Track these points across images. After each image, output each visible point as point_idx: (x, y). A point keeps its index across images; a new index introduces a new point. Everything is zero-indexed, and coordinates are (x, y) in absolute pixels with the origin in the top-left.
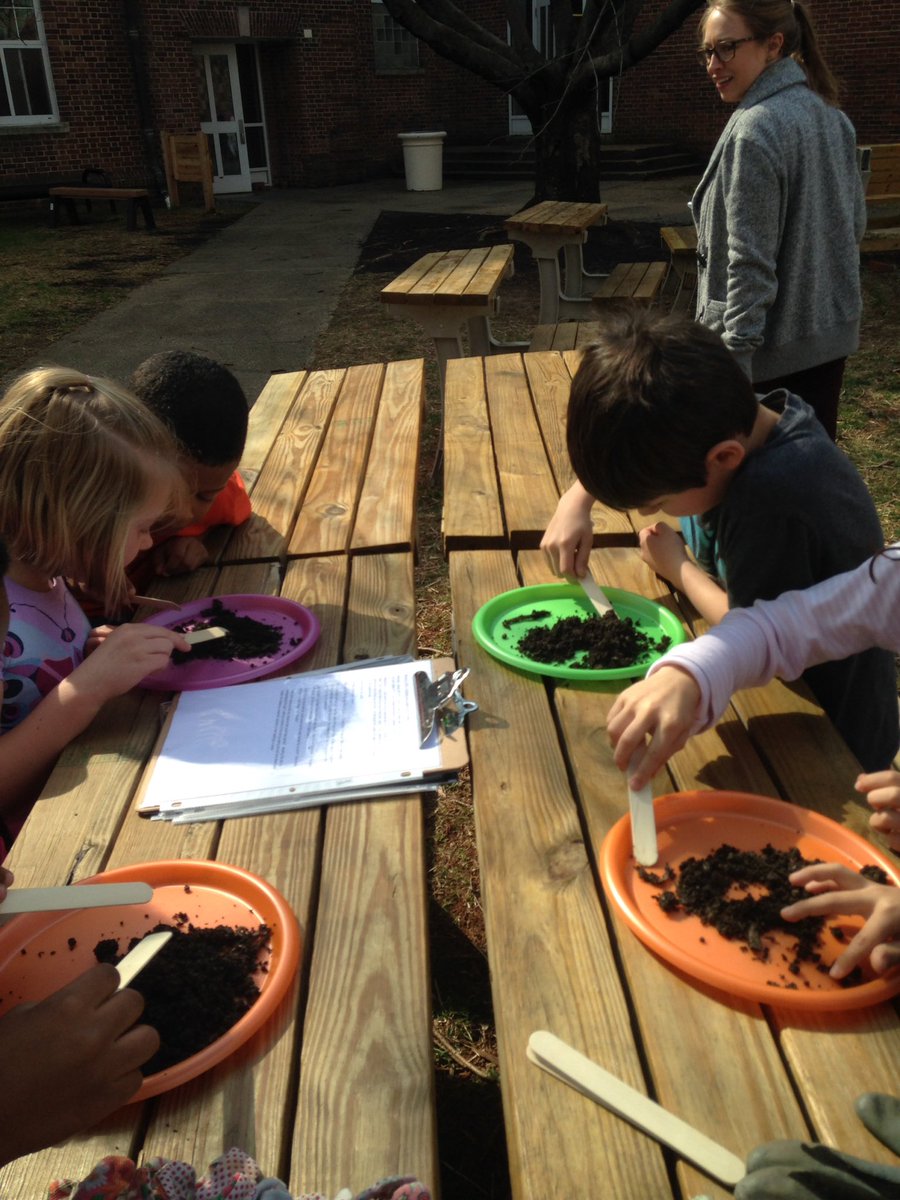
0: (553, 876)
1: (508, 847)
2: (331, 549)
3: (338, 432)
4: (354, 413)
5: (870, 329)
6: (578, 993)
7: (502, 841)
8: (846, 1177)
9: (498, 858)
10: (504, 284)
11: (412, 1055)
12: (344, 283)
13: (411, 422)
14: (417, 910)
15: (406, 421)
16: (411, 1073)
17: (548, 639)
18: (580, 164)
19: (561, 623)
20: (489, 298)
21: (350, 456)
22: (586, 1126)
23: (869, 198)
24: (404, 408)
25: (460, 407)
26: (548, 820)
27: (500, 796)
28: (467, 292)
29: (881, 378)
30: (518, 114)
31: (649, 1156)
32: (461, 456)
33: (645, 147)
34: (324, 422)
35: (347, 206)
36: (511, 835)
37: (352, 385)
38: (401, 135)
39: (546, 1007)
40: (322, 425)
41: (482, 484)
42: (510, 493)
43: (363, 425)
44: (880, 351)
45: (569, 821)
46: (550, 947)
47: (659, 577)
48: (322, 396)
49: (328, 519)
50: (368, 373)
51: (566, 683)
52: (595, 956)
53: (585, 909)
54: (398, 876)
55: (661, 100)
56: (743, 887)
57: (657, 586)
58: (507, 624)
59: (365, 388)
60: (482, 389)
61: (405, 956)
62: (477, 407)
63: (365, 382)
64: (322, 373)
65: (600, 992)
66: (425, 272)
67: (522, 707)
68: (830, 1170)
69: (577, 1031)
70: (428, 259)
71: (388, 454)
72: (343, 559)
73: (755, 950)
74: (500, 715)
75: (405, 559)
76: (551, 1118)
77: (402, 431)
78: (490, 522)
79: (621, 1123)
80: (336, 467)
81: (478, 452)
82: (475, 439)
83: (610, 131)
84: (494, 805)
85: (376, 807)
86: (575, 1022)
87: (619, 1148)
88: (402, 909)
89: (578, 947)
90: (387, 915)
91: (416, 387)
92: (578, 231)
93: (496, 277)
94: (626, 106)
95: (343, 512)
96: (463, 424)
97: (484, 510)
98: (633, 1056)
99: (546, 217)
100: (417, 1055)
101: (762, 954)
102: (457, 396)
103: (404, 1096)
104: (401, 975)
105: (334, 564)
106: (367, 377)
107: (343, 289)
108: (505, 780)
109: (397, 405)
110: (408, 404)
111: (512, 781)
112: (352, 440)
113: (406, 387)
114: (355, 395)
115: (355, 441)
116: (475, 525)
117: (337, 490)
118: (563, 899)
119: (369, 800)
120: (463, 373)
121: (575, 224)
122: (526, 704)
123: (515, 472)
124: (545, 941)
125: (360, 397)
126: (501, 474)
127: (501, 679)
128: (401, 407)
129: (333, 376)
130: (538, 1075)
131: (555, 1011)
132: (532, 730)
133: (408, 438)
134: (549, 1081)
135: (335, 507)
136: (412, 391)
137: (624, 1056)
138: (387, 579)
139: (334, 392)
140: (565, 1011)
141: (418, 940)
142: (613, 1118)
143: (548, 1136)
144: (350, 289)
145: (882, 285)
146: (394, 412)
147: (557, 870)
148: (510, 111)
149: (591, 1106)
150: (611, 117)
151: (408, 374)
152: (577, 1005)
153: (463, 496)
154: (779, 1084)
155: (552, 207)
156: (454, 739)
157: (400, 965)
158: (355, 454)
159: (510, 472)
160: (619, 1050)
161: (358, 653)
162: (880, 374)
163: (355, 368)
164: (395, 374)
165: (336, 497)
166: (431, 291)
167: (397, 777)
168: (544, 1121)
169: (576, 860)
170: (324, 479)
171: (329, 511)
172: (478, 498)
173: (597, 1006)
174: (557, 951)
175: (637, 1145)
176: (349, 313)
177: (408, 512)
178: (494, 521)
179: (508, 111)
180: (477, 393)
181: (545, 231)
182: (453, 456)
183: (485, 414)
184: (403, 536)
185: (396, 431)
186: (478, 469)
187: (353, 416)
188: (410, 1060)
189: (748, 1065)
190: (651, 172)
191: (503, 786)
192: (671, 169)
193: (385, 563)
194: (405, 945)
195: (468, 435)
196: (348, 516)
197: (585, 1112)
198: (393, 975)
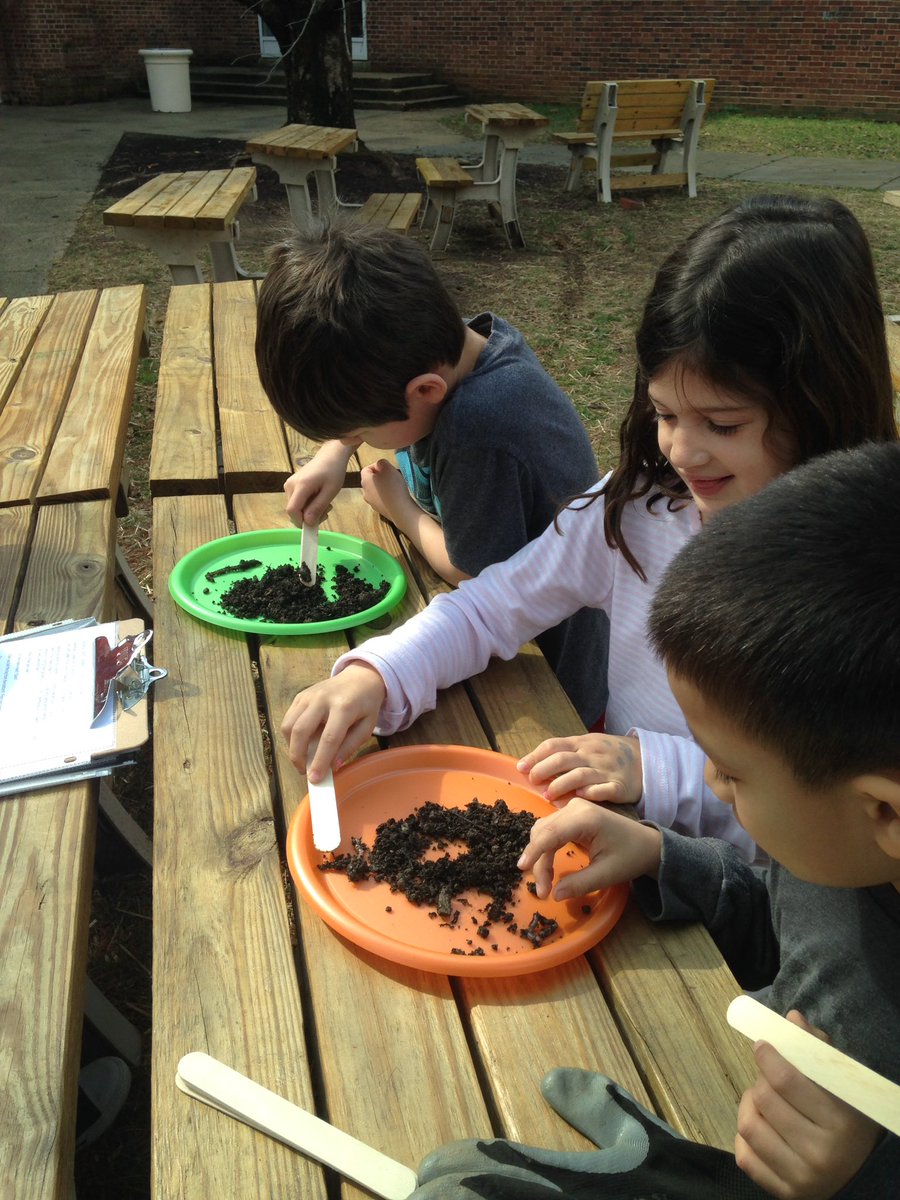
0: (233, 863)
1: (184, 835)
2: (13, 498)
3: (37, 366)
4: (57, 344)
5: (620, 265)
6: (246, 999)
7: (177, 828)
8: (526, 1175)
9: (169, 850)
10: (243, 209)
11: (40, 1100)
12: (81, 208)
13: (124, 353)
14: (67, 921)
15: (118, 352)
16: (36, 1123)
17: (254, 591)
18: (332, 89)
19: (270, 573)
20: (226, 223)
21: (48, 391)
22: (237, 1160)
23: (617, 135)
24: (116, 338)
25: (180, 337)
26: (235, 799)
27: (182, 776)
28: (201, 215)
29: (630, 314)
30: (268, 35)
31: (309, 1184)
32: (176, 391)
33: (402, 76)
34: (21, 354)
35: (86, 126)
36: (189, 820)
37: (59, 313)
38: (142, 51)
39: (206, 1020)
40: (18, 357)
41: (198, 421)
42: (228, 431)
43: (66, 357)
44: (629, 287)
45: (261, 796)
46: (219, 948)
47: (383, 518)
48: (22, 325)
49: (14, 464)
50: (78, 301)
51: (272, 640)
52: (271, 951)
53: (266, 896)
54: (49, 883)
55: (415, 28)
56: (442, 847)
57: (381, 528)
58: (211, 577)
59: (74, 316)
60: (207, 318)
61: (46, 980)
62: (199, 336)
63: (74, 309)
64: (25, 299)
65: (272, 994)
66: (155, 192)
67: (219, 670)
68: (507, 1169)
69: (240, 1044)
70: (162, 179)
71: (93, 389)
72: (27, 510)
73: (444, 915)
74: (193, 681)
75: (102, 509)
76: (196, 1156)
77: (112, 363)
78: (203, 464)
79: (280, 1148)
80: (30, 405)
81: (196, 387)
82: (194, 372)
83: (366, 58)
84: (172, 787)
85: (32, 803)
86: (239, 1034)
87: (275, 1179)
88: (48, 921)
89: (252, 943)
90: (29, 931)
91: (133, 315)
92: (325, 157)
93: (234, 200)
94: (380, 32)
95: (32, 455)
96: (183, 355)
97: (197, 449)
98: (303, 1065)
99: (292, 140)
100: (46, 1098)
101: (451, 919)
102: (178, 325)
103: (25, 1153)
104: (38, 1003)
105: (16, 515)
106: (77, 304)
107: (81, 214)
108: (190, 756)
109: (108, 335)
110: (121, 334)
111: (198, 757)
112: (52, 373)
113: (121, 315)
114: (61, 322)
115: (56, 375)
116: (186, 467)
117: (28, 431)
118: (242, 888)
119: (23, 794)
120: (187, 301)
121: (322, 148)
122: (224, 666)
123: (236, 409)
124: (214, 941)
125: (67, 326)
126: (222, 410)
127: (197, 640)
128: (113, 337)
129: (39, 302)
130: (186, 1104)
131: (216, 1022)
132: (228, 696)
133: (118, 372)
134: (199, 1111)
135: (23, 450)
136: (127, 320)
137: (291, 1066)
138: (78, 532)
139: (37, 321)
140: (228, 1022)
141: (64, 958)
142: (270, 1142)
143: (189, 1180)
144: (88, 214)
145: (631, 223)
146: (105, 342)
147: (238, 856)
148: (261, 33)
149: (246, 1133)
150: (365, 44)
151: (123, 302)
152: (244, 1013)
153: (174, 435)
154: (463, 1072)
155: (299, 131)
156: (134, 714)
157: (38, 991)
158: (54, 389)
159: (230, 408)
160: (286, 1059)
161: (32, 619)
162: (629, 310)
163: (64, 294)
164: (109, 301)
165: (26, 439)
166: (161, 213)
167: (61, 765)
168: (188, 1160)
169: (263, 841)
170: (13, 418)
171: (14, 455)
172: (192, 436)
173: (266, 1010)
174: (227, 952)
175: (296, 1171)
176: (88, 240)
177: (110, 455)
178: (207, 462)
179: (258, 31)
180: (202, 322)
181: (290, 155)
182: (167, 391)
183: (207, 345)
184: (100, 482)
185: (104, 365)
186: (194, 405)
187: (56, 347)
188: (37, 1107)
189: (430, 1055)
190: (409, 102)
191: (186, 764)
192: (429, 100)
193: (78, 513)
194: (47, 966)
195: (185, 368)
196: (37, 460)
197: (239, 1141)
198: (28, 1006)
